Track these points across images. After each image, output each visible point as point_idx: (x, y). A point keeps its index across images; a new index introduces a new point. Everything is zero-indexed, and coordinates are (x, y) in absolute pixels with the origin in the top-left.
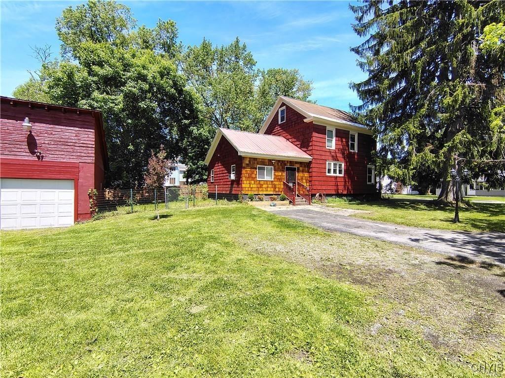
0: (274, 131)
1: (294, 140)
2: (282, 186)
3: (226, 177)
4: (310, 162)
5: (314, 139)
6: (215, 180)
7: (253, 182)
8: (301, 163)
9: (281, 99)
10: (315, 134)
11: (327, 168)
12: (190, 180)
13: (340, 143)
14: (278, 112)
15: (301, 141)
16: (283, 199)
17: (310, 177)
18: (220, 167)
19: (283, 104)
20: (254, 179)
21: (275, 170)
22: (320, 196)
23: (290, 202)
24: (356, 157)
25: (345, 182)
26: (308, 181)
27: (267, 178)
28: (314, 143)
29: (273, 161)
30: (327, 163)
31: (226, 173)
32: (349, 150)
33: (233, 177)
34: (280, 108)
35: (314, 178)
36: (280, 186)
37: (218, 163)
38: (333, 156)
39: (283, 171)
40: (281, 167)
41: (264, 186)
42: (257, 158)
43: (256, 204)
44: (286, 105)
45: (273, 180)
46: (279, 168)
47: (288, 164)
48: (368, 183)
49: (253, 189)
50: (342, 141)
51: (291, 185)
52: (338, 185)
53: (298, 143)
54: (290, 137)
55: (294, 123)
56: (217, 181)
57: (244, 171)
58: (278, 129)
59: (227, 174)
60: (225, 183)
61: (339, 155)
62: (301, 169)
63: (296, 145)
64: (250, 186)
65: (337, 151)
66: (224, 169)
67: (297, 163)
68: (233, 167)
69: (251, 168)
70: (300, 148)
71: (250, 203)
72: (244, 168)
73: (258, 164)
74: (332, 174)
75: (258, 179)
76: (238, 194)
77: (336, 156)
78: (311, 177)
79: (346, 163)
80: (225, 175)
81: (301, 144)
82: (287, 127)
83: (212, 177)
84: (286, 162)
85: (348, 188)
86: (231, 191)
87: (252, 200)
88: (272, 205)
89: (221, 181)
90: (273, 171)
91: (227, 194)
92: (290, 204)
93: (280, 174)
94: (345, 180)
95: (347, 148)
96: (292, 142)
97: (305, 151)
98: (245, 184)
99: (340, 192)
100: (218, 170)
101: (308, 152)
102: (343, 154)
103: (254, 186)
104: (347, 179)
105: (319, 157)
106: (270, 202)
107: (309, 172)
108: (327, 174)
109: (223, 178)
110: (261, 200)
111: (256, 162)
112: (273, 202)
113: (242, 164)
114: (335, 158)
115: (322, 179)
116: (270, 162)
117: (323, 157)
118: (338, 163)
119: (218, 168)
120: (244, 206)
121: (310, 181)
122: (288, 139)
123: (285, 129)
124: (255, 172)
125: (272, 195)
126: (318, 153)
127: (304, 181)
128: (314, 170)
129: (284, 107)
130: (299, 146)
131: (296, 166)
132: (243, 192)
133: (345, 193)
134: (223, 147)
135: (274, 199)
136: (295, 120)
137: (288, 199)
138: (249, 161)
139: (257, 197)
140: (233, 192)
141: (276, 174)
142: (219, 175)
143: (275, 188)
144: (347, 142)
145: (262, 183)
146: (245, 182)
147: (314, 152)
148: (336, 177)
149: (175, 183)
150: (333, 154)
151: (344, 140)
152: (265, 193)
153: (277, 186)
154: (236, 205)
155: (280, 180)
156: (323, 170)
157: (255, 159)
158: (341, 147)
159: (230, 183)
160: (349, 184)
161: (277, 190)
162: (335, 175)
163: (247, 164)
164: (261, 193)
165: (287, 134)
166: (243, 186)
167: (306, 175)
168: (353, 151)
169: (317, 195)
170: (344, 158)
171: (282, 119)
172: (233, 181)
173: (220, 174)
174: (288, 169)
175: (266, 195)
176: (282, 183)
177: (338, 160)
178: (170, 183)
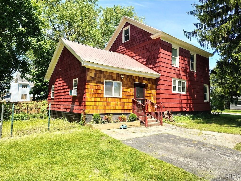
0: (118, 50)
1: (138, 57)
2: (131, 104)
3: (67, 93)
4: (158, 79)
5: (162, 55)
6: (55, 96)
7: (99, 99)
8: (149, 80)
9: (125, 18)
10: (162, 51)
11: (173, 86)
12: (36, 96)
13: (183, 62)
14: (121, 32)
15: (147, 58)
16: (133, 120)
17: (157, 94)
18: (61, 82)
19: (127, 24)
20: (100, 95)
21: (124, 86)
22: (168, 114)
23: (142, 122)
24: (195, 75)
25: (187, 99)
26: (156, 99)
27: (114, 95)
28: (162, 60)
29: (122, 76)
30: (173, 80)
31: (67, 88)
32: (190, 69)
33: (74, 92)
34: (124, 28)
35: (162, 96)
36: (129, 103)
37: (59, 78)
38: (177, 74)
39: (132, 87)
40: (129, 83)
41: (112, 104)
42: (103, 72)
43: (102, 128)
44: (130, 25)
45: (121, 97)
46: (127, 84)
47: (137, 80)
48: (205, 101)
49: (100, 108)
50: (184, 60)
51: (140, 102)
52: (182, 103)
53: (143, 60)
54: (134, 55)
55: (138, 41)
56: (57, 98)
57: (88, 86)
58: (122, 48)
59: (68, 90)
60: (66, 100)
61: (182, 73)
62: (149, 85)
63: (141, 63)
64: (95, 104)
65: (181, 70)
66: (65, 84)
67: (145, 79)
68: (75, 81)
69: (97, 83)
70: (146, 65)
71: (96, 126)
72: (89, 82)
73: (105, 78)
74: (177, 92)
75: (105, 96)
76: (80, 114)
77: (180, 74)
78: (159, 94)
79: (188, 81)
80: (66, 90)
81: (147, 62)
82: (131, 46)
83: (53, 92)
84: (135, 78)
85: (190, 106)
86: (72, 109)
87: (97, 122)
88: (122, 127)
89: (62, 97)
90: (121, 87)
91: (68, 113)
92: (141, 125)
93: (129, 90)
94: (188, 98)
95: (188, 68)
96: (136, 60)
97: (151, 68)
98: (89, 102)
99: (184, 109)
100: (59, 85)
101: (155, 69)
102: (185, 72)
103: (101, 104)
104: (189, 97)
105: (166, 74)
106: (120, 124)
107: (156, 89)
108: (173, 92)
109: (63, 94)
110: (108, 121)
111: (103, 76)
112: (124, 123)
113: (85, 77)
114: (179, 76)
115: (169, 96)
116: (119, 77)
117: (169, 75)
118: (182, 81)
119: (60, 83)
120: (87, 131)
121: (157, 99)
122: (132, 57)
123: (129, 47)
124: (102, 87)
125: (121, 114)
126: (165, 69)
127: (152, 98)
128: (162, 87)
129: (128, 27)
130: (145, 63)
131: (145, 82)
132: (87, 112)
133: (188, 110)
134: (65, 59)
135: (124, 120)
136: (140, 38)
137: (138, 119)
138: (95, 74)
139: (104, 117)
140: (75, 111)
141: (125, 90)
142: (59, 91)
143: (123, 106)
144: (188, 61)
145: (109, 100)
146: (89, 99)
147: (162, 68)
148: (180, 95)
149: (26, 99)
150: (177, 72)
151: (186, 59)
152: (112, 112)
153: (126, 104)
154: (76, 129)
155: (128, 96)
156: (169, 88)
157: (102, 72)
158: (184, 66)
159: (71, 100)
160: (190, 102)
161: (126, 108)
162: (179, 93)
163: (92, 78)
164: (107, 112)
165: (130, 52)
166: (87, 103)
167: (154, 92)
168: (192, 70)
169: (165, 113)
170: (186, 76)
171: (126, 38)
172: (74, 98)
173: (61, 89)
174: (137, 85)
175: (114, 114)
176: (131, 101)
177: (182, 79)
178: (22, 98)
